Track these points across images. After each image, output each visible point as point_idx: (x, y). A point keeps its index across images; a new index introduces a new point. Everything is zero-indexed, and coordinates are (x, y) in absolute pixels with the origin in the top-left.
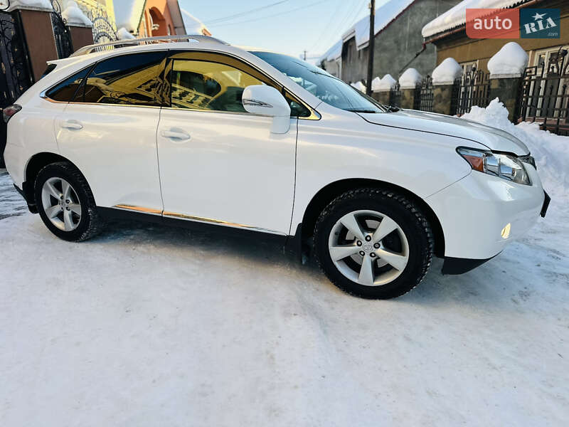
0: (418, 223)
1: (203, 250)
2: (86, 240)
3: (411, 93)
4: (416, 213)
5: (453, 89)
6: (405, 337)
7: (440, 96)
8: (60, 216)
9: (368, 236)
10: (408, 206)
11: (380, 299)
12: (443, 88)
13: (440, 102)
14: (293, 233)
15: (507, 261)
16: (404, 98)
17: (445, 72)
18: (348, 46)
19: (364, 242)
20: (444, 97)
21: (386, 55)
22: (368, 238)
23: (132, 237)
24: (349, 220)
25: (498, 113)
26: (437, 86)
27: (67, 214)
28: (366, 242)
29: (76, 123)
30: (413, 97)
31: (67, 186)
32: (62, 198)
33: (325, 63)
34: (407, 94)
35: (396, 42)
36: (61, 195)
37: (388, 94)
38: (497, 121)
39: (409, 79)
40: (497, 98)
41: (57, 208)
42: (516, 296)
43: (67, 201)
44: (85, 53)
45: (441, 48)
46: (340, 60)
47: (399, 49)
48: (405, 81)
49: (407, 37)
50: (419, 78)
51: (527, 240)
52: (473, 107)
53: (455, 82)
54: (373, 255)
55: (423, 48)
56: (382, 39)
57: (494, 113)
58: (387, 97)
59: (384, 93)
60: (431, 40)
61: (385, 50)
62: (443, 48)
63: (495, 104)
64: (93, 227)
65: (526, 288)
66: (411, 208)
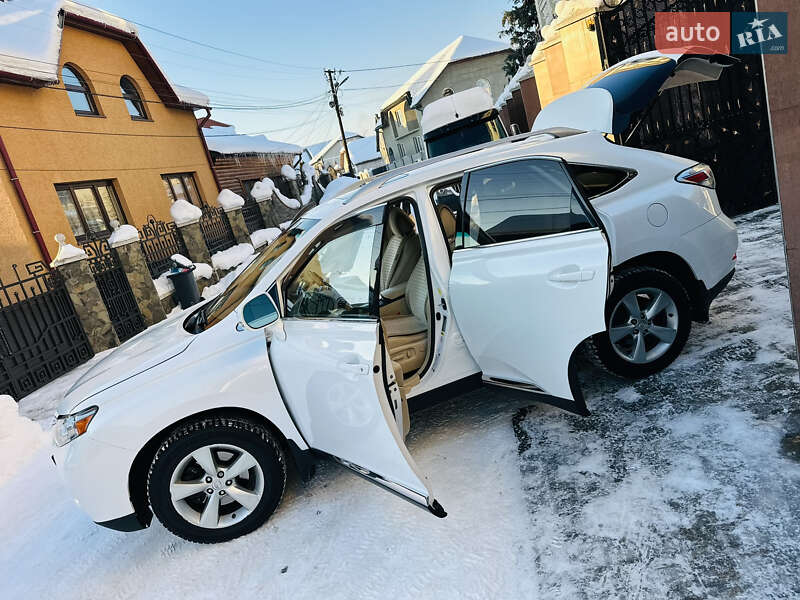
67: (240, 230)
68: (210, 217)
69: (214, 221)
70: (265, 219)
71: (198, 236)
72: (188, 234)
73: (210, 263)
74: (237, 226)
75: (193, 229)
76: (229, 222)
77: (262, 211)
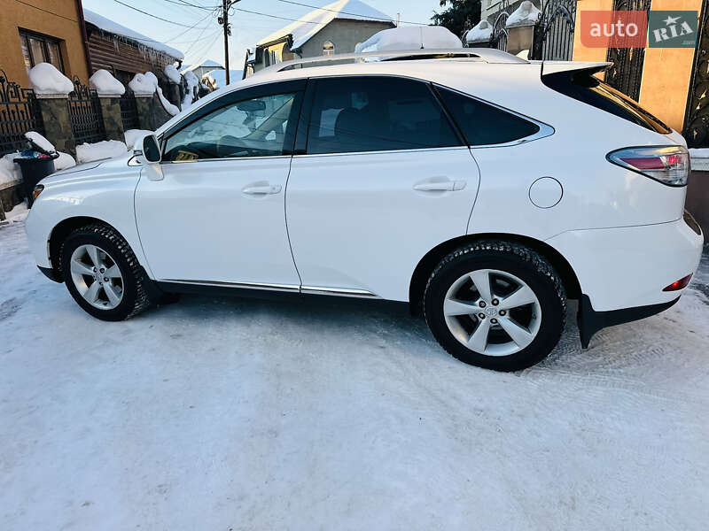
67: (113, 123)
68: (80, 98)
69: (84, 104)
70: (140, 118)
71: (63, 116)
72: (49, 110)
73: (74, 155)
74: (111, 118)
75: (58, 105)
76: (100, 110)
77: (140, 108)
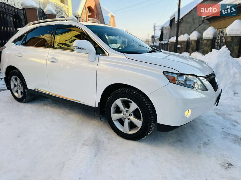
0: (146, 106)
1: (68, 110)
2: (26, 102)
3: (195, 42)
4: (145, 101)
5: (212, 41)
6: (132, 161)
7: (206, 44)
8: (17, 91)
9: (127, 110)
10: (142, 98)
11: (132, 140)
12: (208, 40)
13: (206, 46)
14: (97, 106)
15: (207, 125)
16: (192, 44)
17: (209, 33)
18: (172, 21)
19: (125, 113)
20: (208, 44)
21: (188, 25)
22: (127, 111)
23: (45, 102)
24: (118, 102)
25: (224, 53)
26: (205, 39)
27: (19, 91)
28: (126, 113)
29: (21, 54)
30: (196, 44)
31: (19, 80)
32: (17, 84)
33: (163, 28)
34: (193, 43)
35: (193, 19)
36: (17, 83)
37: (186, 42)
38: (224, 56)
39: (194, 36)
40: (225, 46)
41: (16, 89)
42: (201, 144)
43: (19, 85)
44: (29, 25)
45: (210, 22)
46: (169, 27)
47: (194, 23)
48: (192, 37)
49: (198, 17)
50: (199, 35)
51: (225, 114)
52: (213, 50)
53: (213, 37)
54: (129, 119)
55: (202, 22)
56: (187, 18)
57: (223, 53)
58: (185, 44)
59: (184, 42)
60: (206, 18)
61: (187, 23)
62: (211, 22)
63: (224, 48)
64: (28, 97)
65: (208, 141)
66: (144, 99)
